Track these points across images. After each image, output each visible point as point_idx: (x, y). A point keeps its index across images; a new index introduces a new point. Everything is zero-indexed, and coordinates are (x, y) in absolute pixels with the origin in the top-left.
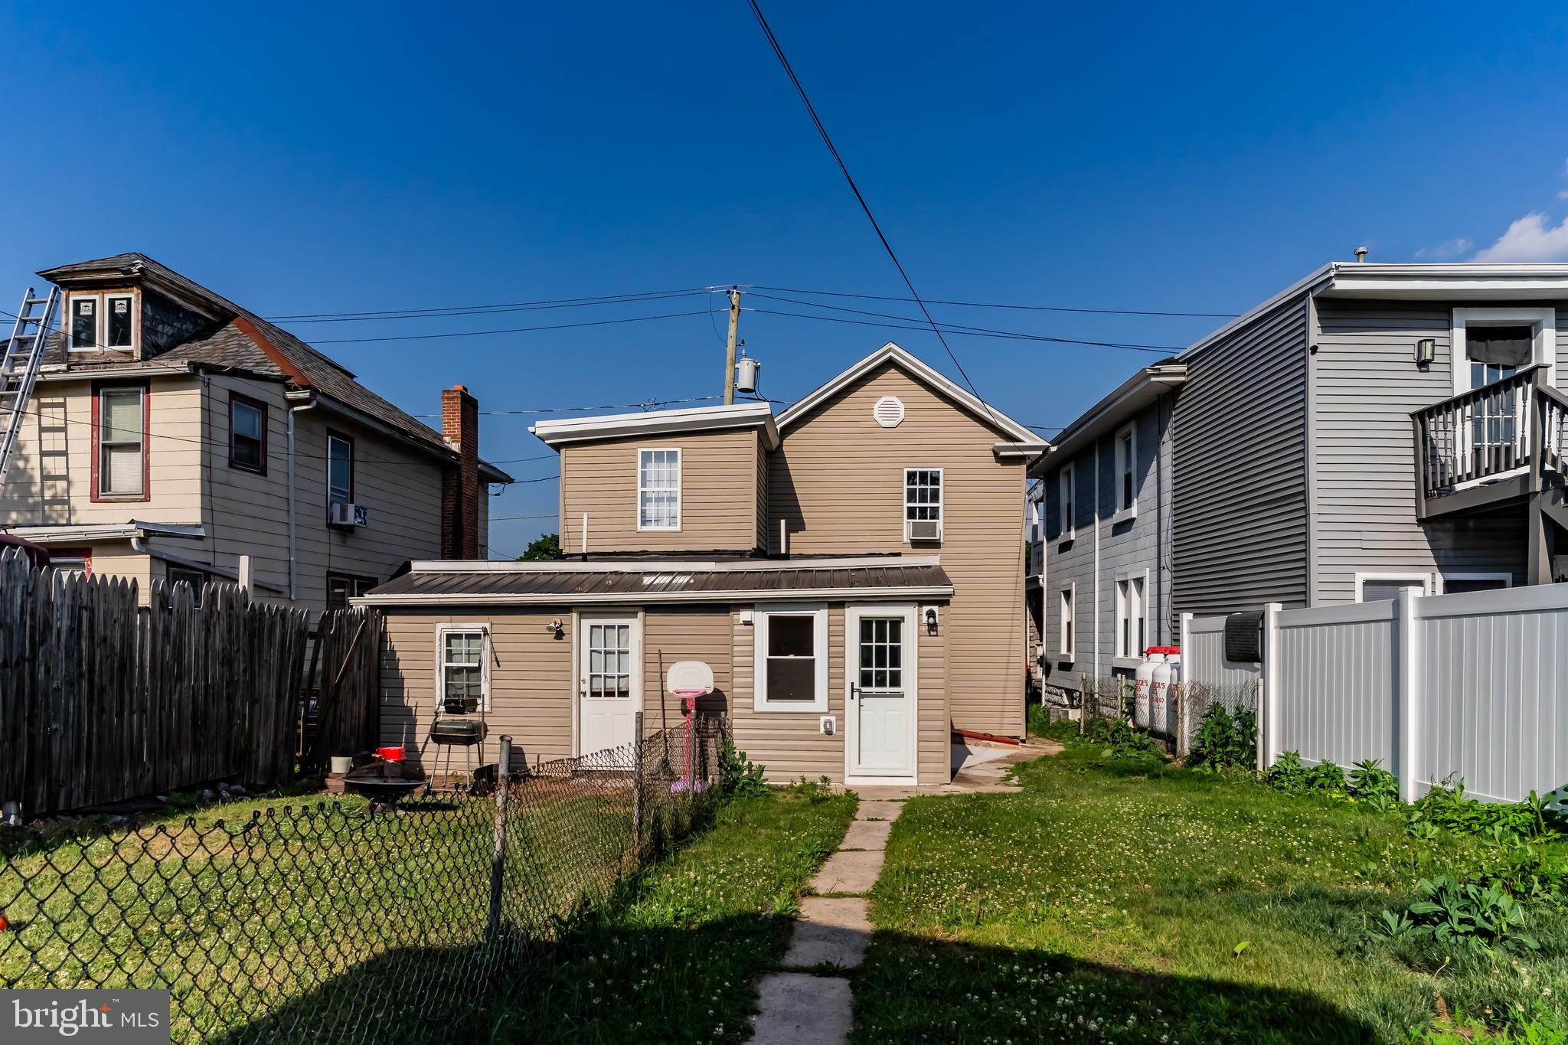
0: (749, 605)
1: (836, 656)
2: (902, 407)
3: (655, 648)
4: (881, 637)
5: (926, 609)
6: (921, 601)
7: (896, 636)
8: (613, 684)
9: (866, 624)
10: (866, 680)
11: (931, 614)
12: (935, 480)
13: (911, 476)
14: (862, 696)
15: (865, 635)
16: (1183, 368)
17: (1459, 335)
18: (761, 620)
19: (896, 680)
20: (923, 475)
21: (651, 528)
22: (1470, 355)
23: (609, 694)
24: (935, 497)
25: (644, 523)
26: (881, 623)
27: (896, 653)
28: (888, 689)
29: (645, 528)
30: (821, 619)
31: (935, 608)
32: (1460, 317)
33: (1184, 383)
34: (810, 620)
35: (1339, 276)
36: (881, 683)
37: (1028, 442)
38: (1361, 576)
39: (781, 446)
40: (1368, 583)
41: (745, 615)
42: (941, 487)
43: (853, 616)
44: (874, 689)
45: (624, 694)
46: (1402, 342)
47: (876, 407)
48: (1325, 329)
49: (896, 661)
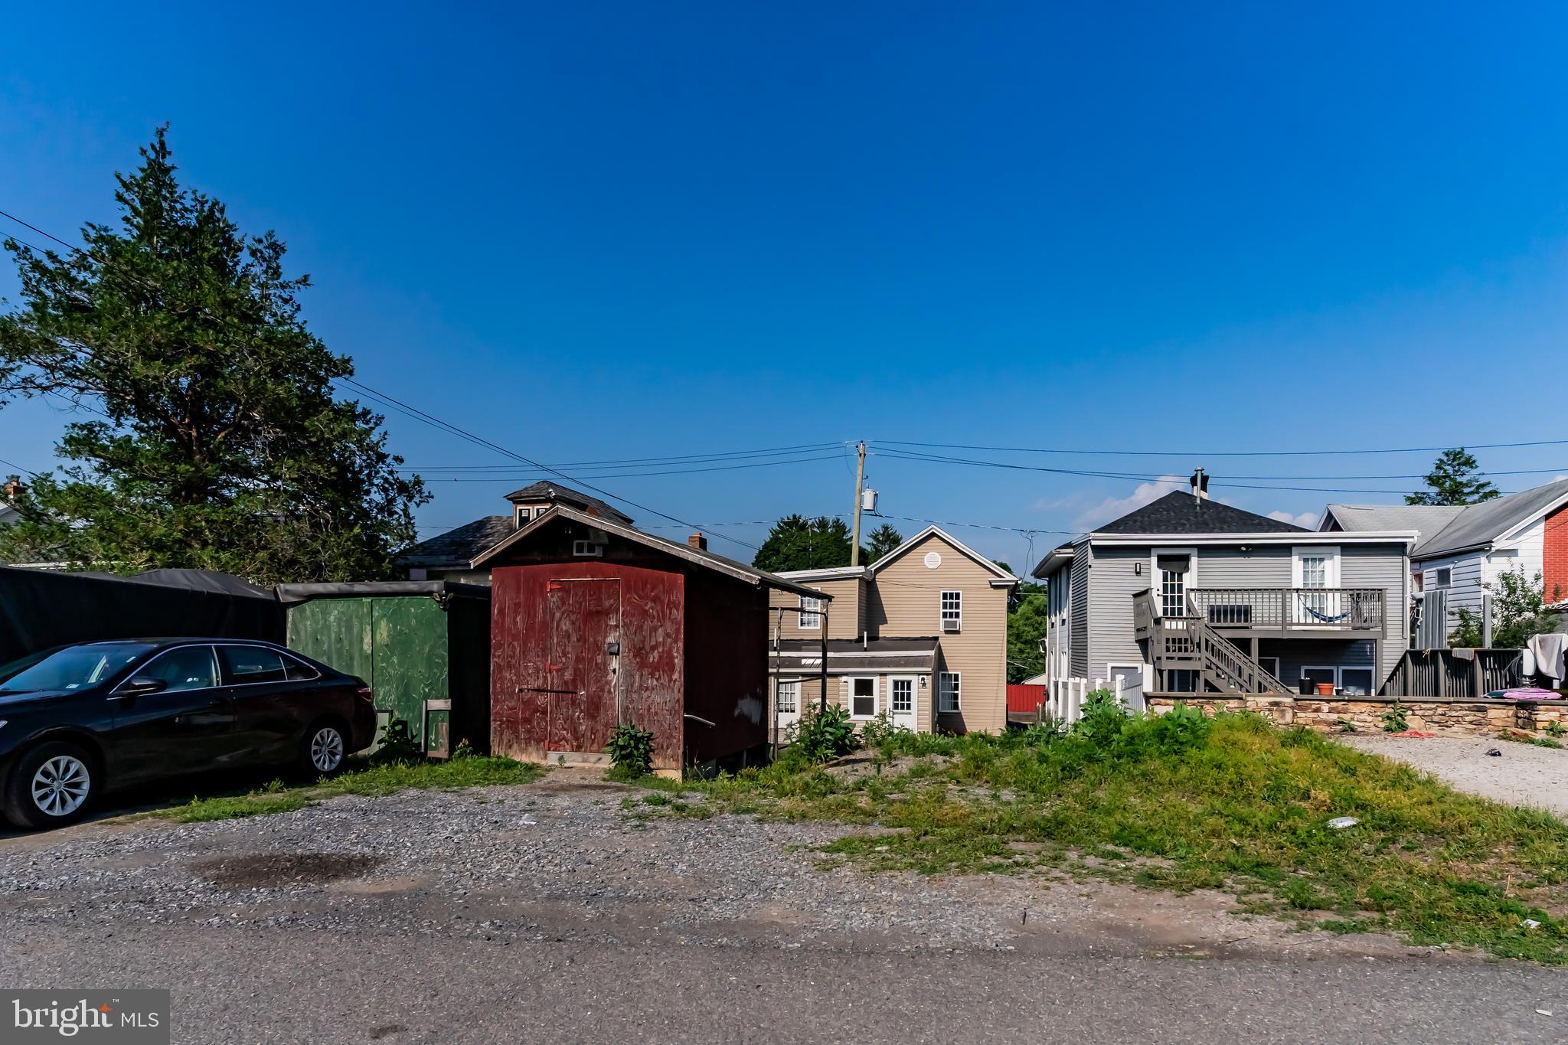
0: (846, 674)
1: (883, 697)
2: (940, 558)
3: (806, 692)
4: (902, 688)
5: (921, 677)
6: (919, 674)
7: (909, 688)
8: (788, 707)
9: (896, 683)
10: (896, 706)
11: (923, 679)
12: (958, 596)
13: (945, 596)
14: (894, 713)
15: (896, 687)
16: (1071, 550)
17: (1154, 560)
18: (851, 681)
19: (909, 706)
20: (951, 595)
21: (806, 627)
22: (1159, 566)
23: (787, 711)
24: (957, 606)
25: (802, 625)
26: (903, 683)
27: (909, 695)
28: (905, 711)
29: (802, 628)
30: (876, 680)
31: (925, 677)
32: (1154, 552)
33: (1072, 558)
34: (872, 680)
35: (1093, 539)
36: (902, 708)
37: (1007, 578)
38: (1110, 665)
39: (875, 578)
40: (1113, 668)
41: (844, 678)
42: (961, 601)
43: (890, 679)
44: (899, 711)
45: (793, 711)
46: (1130, 563)
47: (926, 557)
48: (1096, 557)
49: (909, 699)
